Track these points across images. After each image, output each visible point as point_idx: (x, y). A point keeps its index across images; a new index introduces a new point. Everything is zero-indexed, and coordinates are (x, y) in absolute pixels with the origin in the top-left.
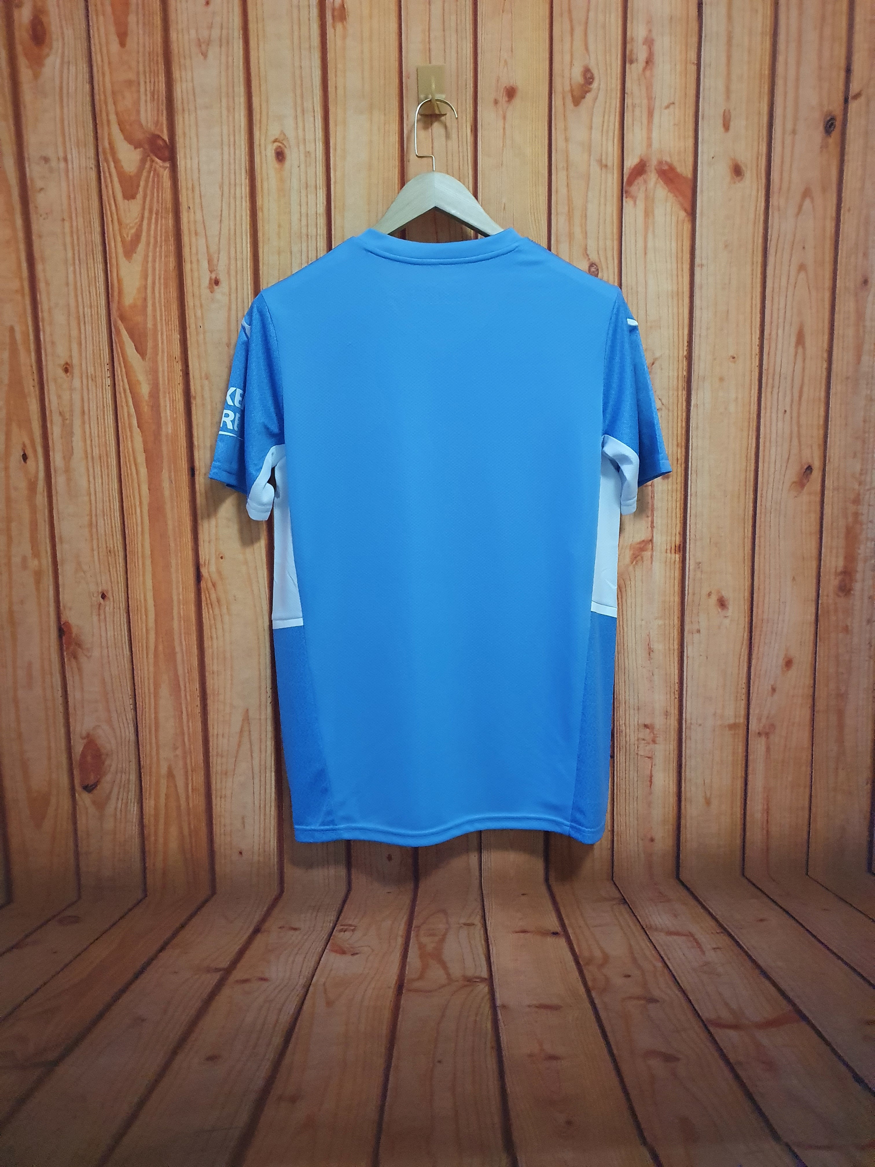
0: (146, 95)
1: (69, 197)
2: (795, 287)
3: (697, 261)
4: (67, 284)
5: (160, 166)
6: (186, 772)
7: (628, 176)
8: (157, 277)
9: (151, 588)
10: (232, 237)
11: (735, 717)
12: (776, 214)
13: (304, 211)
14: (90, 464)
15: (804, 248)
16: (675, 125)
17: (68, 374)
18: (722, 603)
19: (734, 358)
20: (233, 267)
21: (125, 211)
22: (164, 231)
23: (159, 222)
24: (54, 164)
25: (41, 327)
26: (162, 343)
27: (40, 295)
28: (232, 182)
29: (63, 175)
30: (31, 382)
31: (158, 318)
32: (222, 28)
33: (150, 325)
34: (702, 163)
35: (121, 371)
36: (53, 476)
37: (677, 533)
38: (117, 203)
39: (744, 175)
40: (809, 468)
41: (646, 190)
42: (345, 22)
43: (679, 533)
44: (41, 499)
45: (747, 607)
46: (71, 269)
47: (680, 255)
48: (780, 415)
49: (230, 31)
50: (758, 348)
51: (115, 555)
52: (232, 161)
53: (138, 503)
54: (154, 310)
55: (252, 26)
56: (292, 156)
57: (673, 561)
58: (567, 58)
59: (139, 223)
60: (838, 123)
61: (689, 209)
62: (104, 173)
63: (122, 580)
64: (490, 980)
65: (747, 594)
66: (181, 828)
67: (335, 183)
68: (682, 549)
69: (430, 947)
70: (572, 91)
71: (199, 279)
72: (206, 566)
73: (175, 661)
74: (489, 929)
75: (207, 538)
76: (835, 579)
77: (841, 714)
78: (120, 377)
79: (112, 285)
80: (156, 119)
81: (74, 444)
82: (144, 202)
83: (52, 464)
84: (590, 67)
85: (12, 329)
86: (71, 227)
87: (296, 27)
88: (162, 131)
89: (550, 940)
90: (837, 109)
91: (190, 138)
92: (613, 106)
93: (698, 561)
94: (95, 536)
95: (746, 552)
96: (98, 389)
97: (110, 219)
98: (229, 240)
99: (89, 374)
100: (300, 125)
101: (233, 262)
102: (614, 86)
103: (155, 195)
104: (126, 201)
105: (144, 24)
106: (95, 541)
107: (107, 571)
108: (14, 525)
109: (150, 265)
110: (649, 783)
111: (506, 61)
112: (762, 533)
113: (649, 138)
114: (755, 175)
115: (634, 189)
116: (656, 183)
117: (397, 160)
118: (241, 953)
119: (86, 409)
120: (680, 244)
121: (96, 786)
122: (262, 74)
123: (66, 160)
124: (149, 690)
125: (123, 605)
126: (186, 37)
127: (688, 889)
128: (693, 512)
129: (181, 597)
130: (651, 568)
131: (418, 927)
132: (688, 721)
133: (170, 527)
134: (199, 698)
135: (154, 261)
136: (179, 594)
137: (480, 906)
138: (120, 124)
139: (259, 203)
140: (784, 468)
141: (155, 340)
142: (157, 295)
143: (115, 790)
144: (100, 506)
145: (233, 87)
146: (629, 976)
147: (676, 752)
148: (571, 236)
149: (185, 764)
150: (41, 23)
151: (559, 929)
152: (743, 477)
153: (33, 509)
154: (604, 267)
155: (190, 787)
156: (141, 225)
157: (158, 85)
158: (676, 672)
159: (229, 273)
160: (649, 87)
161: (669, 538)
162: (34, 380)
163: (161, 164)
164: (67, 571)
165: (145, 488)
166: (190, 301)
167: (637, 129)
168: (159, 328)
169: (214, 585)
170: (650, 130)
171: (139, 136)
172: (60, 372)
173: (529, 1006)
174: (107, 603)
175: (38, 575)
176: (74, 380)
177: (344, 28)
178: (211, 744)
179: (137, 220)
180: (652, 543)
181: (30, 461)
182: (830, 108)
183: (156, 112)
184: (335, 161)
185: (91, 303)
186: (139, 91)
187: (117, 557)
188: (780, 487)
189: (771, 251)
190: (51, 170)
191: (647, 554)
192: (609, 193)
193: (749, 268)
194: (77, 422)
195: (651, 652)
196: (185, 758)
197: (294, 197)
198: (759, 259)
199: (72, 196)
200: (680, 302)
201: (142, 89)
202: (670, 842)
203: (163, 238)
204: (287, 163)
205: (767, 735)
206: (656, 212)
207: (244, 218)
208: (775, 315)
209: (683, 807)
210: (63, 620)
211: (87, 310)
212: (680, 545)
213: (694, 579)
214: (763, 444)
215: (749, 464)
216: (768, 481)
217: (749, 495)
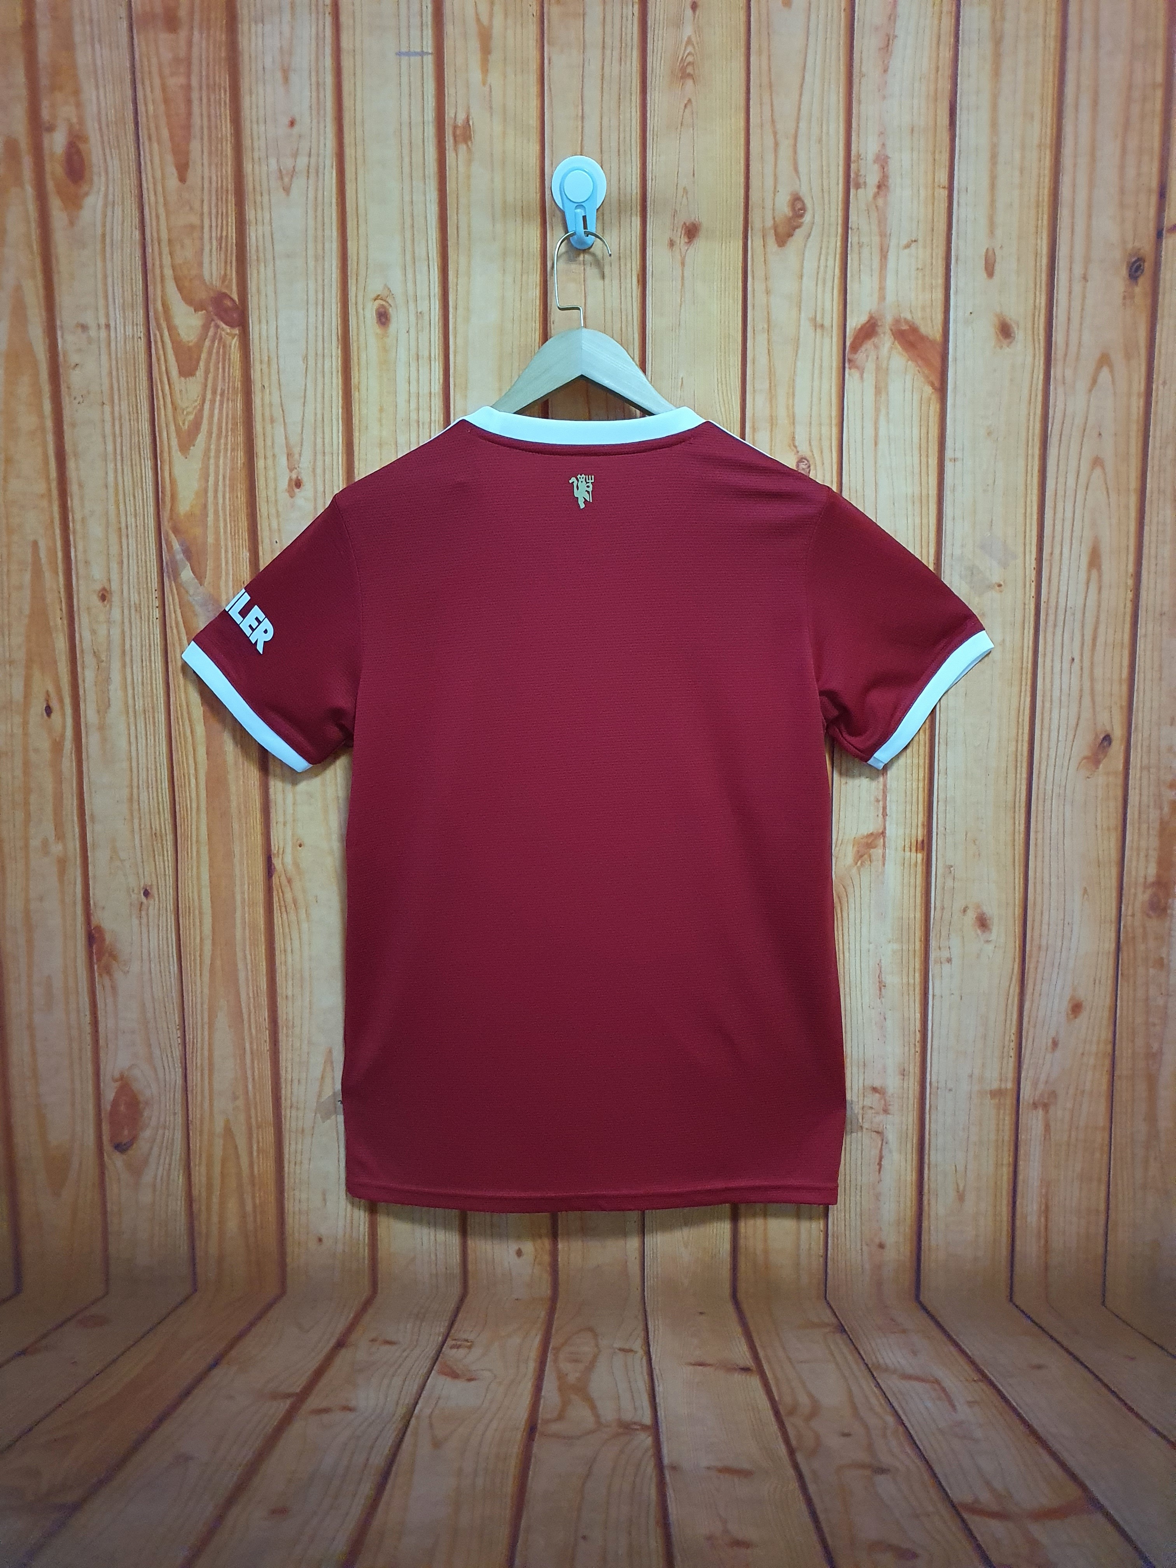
0: (211, 243)
1: (111, 373)
2: (1087, 489)
3: (949, 454)
4: (107, 487)
5: (227, 334)
6: (250, 1129)
7: (851, 340)
8: (221, 477)
9: (208, 883)
10: (319, 424)
11: (1001, 1080)
12: (1060, 390)
13: (413, 389)
14: (132, 720)
15: (1100, 434)
16: (918, 269)
17: (106, 602)
18: (983, 923)
19: (1000, 585)
20: (319, 463)
21: (181, 391)
22: (230, 416)
23: (225, 406)
24: (93, 333)
25: (72, 542)
26: (227, 563)
27: (72, 500)
28: (320, 352)
29: (103, 346)
30: (58, 611)
31: (222, 530)
32: (310, 156)
33: (211, 540)
34: (955, 321)
35: (173, 600)
36: (83, 735)
37: (920, 825)
38: (171, 382)
39: (1014, 338)
40: (1107, 739)
41: (877, 358)
42: (469, 143)
43: (923, 825)
44: (68, 764)
45: (1018, 929)
46: (111, 466)
47: (924, 445)
48: (1066, 665)
49: (321, 160)
50: (1034, 573)
51: (162, 840)
52: (320, 327)
53: (192, 771)
54: (217, 519)
55: (349, 151)
56: (399, 319)
57: (913, 862)
58: (769, 182)
59: (198, 407)
60: (1148, 266)
61: (937, 384)
62: (156, 342)
63: (170, 872)
64: (655, 1428)
65: (1018, 911)
66: (242, 1204)
67: (455, 352)
68: (926, 846)
69: (572, 1378)
70: (775, 227)
71: (275, 479)
72: (281, 856)
73: (236, 980)
74: (653, 1357)
75: (281, 819)
76: (1144, 892)
77: (1152, 1081)
78: (172, 607)
79: (163, 488)
80: (223, 273)
81: (112, 694)
82: (206, 379)
83: (82, 719)
84: (801, 194)
85: (35, 544)
86: (113, 413)
87: (406, 151)
88: (229, 287)
89: (738, 1377)
90: (1146, 246)
91: (266, 296)
92: (832, 245)
93: (948, 863)
94: (136, 814)
96: (143, 622)
97: (162, 402)
98: (315, 428)
99: (132, 603)
100: (410, 276)
101: (319, 457)
102: (833, 219)
103: (220, 370)
104: (183, 379)
105: (210, 153)
106: (136, 821)
107: (152, 859)
108: (33, 798)
109: (212, 461)
110: (878, 1167)
111: (684, 189)
112: (1040, 827)
113: (882, 289)
114: (1030, 338)
115: (860, 356)
116: (892, 348)
117: (537, 322)
118: (319, 1373)
119: (127, 647)
120: (924, 431)
121: (132, 1145)
122: (361, 211)
123: (108, 326)
124: (202, 1019)
125: (171, 906)
126: (264, 168)
127: (932, 1317)
128: (942, 796)
129: (246, 896)
130: (883, 872)
131: (557, 1350)
132: (934, 1084)
133: (234, 804)
134: (267, 1032)
135: (217, 457)
136: (243, 893)
137: (641, 1327)
138: (177, 280)
139: (354, 381)
140: (1070, 737)
141: (218, 559)
142: (221, 501)
143: (156, 1150)
144: (143, 775)
145: (323, 230)
146: (847, 1435)
147: (916, 1127)
148: (773, 421)
149: (249, 1117)
150: (79, 152)
151: (750, 1362)
152: (1012, 748)
153: (58, 778)
154: (818, 463)
155: (255, 1148)
156: (201, 410)
157: (227, 230)
158: (918, 1015)
159: (314, 470)
160: (882, 221)
161: (908, 831)
162: (61, 610)
163: (228, 331)
164: (99, 859)
165: (202, 751)
166: (263, 508)
167: (865, 278)
168: (222, 543)
169: (289, 881)
170: (882, 278)
171: (202, 295)
172: (95, 600)
173: (708, 1468)
174: (151, 902)
175: (62, 863)
176: (113, 611)
177: (469, 150)
178: (283, 1092)
179: (196, 404)
180: (884, 837)
181: (56, 716)
182: (1137, 244)
183: (223, 264)
184: (455, 323)
185: (135, 510)
186: (202, 238)
187: (164, 842)
188: (1066, 764)
189: (1053, 441)
190: (90, 341)
191: (877, 852)
192: (826, 364)
193: (1021, 463)
194: (116, 665)
195: (883, 988)
196: (248, 1110)
197: (401, 373)
198: (1037, 452)
199: (114, 373)
200: (924, 509)
201: (206, 236)
202: (906, 1250)
203: (230, 426)
204: (393, 327)
205: (1046, 1106)
206: (891, 388)
207: (334, 398)
208: (1058, 527)
209: (925, 1202)
210: (94, 922)
211: (131, 520)
212: (923, 841)
213: (943, 888)
214: (1041, 703)
215: (1020, 731)
216: (1048, 755)
217: (1021, 774)
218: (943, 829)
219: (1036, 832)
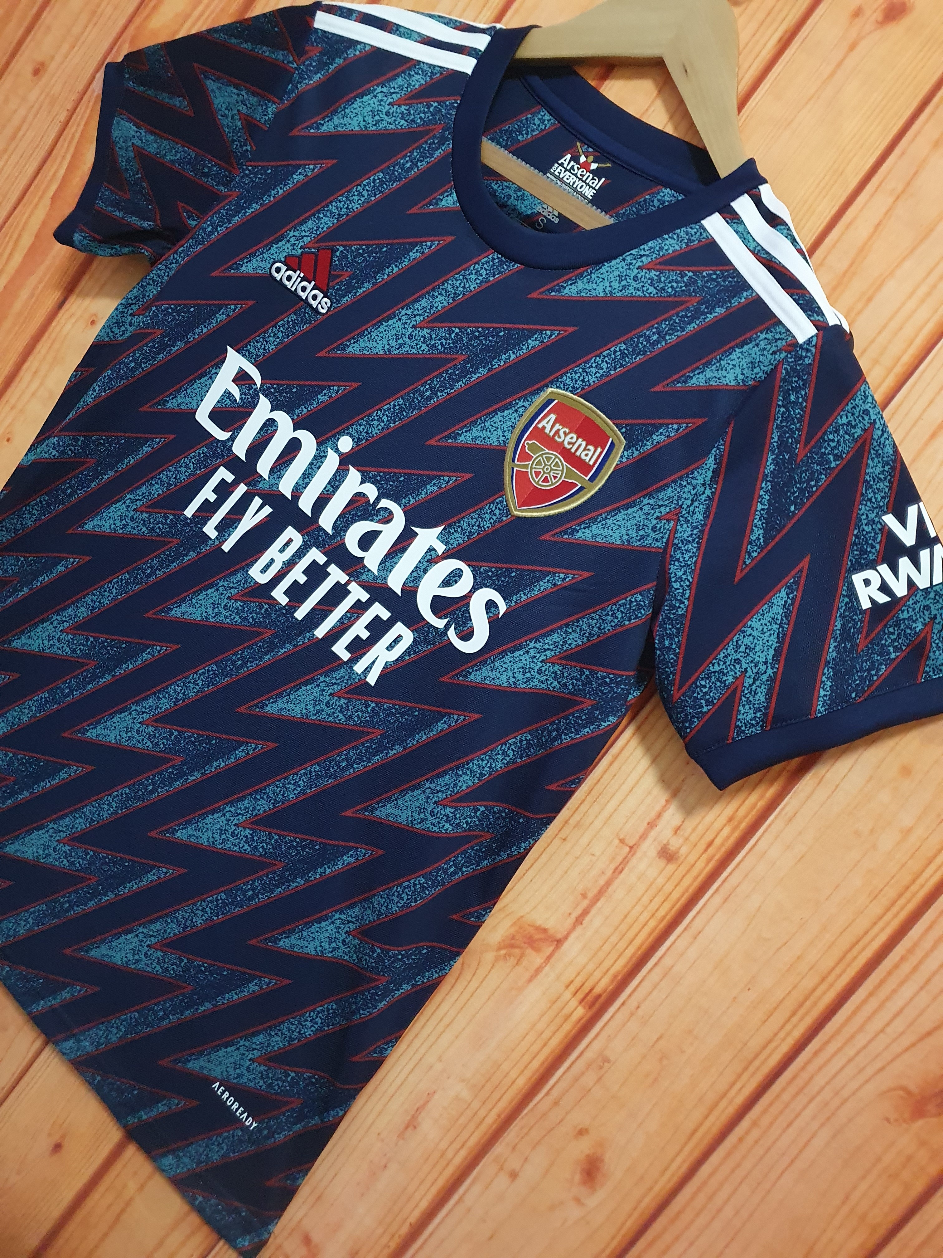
17: (35, 78)
18: (591, 1171)
35: (85, 112)
37: (611, 972)
43: (615, 976)
57: (566, 1011)
65: (649, 1202)
68: (598, 1006)
95: (707, 1124)
96: (48, 118)
99: (52, 93)
112: (765, 1121)
128: (668, 961)
130: (523, 989)
140: (906, 1041)
152: (809, 983)
158: (424, 1205)
161: (591, 967)
172: (28, 69)
176: (33, 91)
180: (557, 948)
188: (870, 1071)
191: (534, 959)
195: (411, 1128)
212: (599, 996)
213: (576, 1079)
214: (898, 958)
215: (838, 970)
216: (852, 1037)
217: (795, 1026)
218: (635, 1004)
219: (755, 1124)
